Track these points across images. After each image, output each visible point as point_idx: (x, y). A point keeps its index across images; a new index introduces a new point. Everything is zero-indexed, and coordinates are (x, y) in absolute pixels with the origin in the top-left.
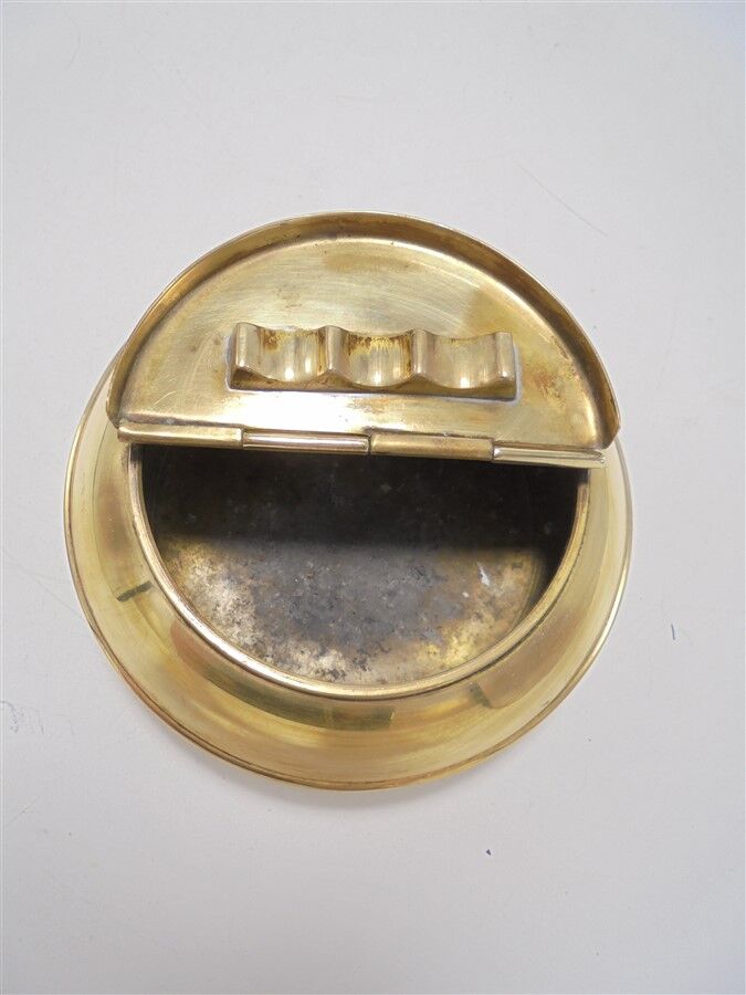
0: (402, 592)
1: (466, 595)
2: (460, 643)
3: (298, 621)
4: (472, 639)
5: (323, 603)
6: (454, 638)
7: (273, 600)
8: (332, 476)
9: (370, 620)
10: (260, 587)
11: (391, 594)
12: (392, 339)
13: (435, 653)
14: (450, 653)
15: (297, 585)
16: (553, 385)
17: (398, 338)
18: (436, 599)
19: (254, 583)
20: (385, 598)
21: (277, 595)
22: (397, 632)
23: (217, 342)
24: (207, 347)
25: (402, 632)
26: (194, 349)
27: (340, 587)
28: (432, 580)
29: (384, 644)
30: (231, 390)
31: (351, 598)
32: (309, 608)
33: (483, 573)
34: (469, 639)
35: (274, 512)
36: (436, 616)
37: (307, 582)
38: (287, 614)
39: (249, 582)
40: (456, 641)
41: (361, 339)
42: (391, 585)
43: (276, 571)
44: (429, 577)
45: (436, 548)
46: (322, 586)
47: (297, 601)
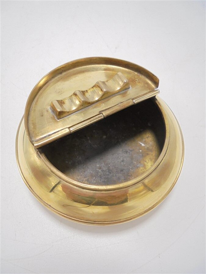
0: (125, 159)
1: (141, 151)
2: (147, 163)
3: (104, 182)
4: (150, 160)
5: (107, 173)
6: (145, 163)
7: (94, 180)
8: (89, 141)
9: (122, 171)
10: (89, 179)
11: (123, 161)
12: (93, 88)
13: (143, 169)
14: (147, 167)
15: (98, 173)
16: (136, 81)
17: (94, 86)
18: (134, 156)
19: (86, 179)
20: (122, 163)
21: (94, 178)
22: (130, 170)
23: (47, 111)
24: (45, 113)
25: (132, 169)
26: (42, 116)
27: (109, 166)
28: (131, 152)
29: (129, 174)
30: (59, 120)
31: (114, 168)
32: (104, 177)
33: (141, 143)
34: (149, 161)
35: (80, 158)
36: (137, 160)
37: (100, 170)
38: (100, 181)
39: (85, 179)
40: (146, 163)
41: (85, 91)
42: (121, 159)
43: (90, 172)
44: (129, 152)
45: (126, 144)
46: (104, 169)
47: (101, 177)
